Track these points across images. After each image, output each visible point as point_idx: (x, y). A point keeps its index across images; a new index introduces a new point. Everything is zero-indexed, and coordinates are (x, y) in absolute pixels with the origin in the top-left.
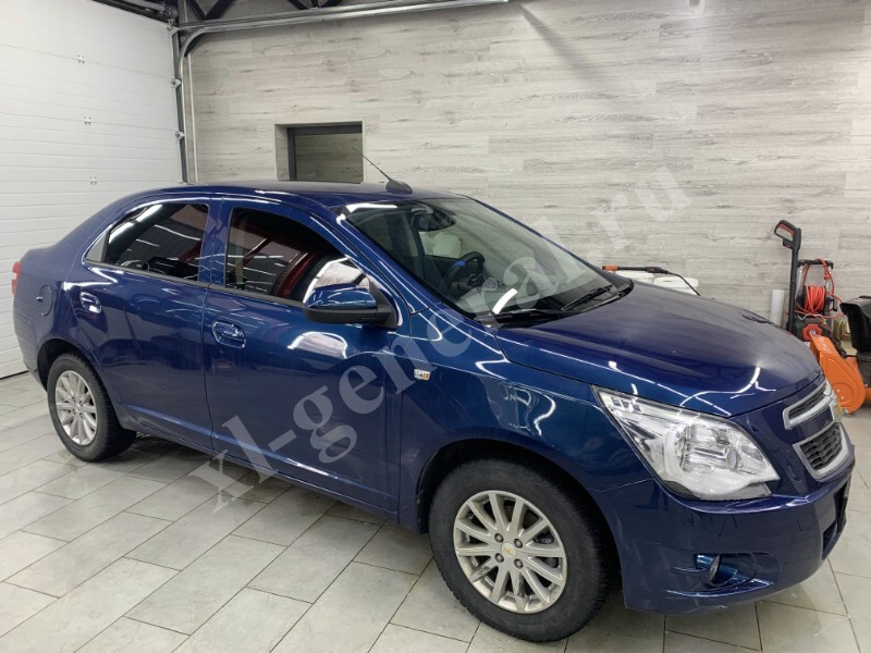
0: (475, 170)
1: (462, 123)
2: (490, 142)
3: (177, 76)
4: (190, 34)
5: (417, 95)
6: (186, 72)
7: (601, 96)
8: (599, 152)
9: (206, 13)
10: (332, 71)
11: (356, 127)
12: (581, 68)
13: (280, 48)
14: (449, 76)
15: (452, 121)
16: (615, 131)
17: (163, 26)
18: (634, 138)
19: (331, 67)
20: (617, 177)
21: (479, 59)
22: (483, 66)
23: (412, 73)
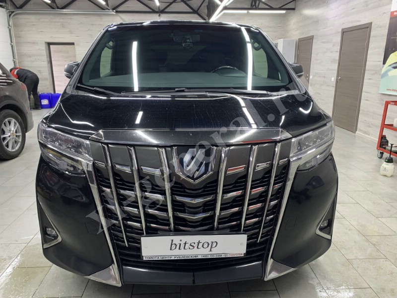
3: (9, 25)
4: (13, 12)
6: (12, 24)
9: (18, 6)
11: (73, 44)
17: (3, 10)
19: (63, 26)
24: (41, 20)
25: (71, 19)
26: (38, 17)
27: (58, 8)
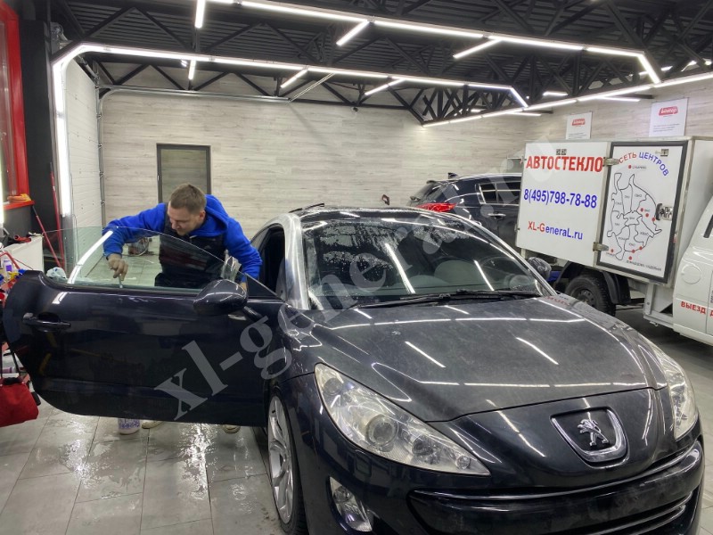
0: (270, 172)
1: (263, 151)
2: (277, 160)
3: (99, 113)
5: (241, 136)
7: (322, 145)
8: (321, 167)
9: (116, 81)
10: (194, 120)
11: (207, 149)
12: (313, 133)
14: (256, 129)
15: (258, 149)
16: (327, 159)
17: (94, 85)
18: (334, 162)
19: (194, 118)
20: (329, 177)
23: (238, 126)
24: (153, 106)
26: (149, 100)
27: (190, 88)
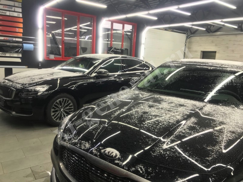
1: (235, 52)
3: (186, 42)
4: (189, 36)
5: (228, 47)
6: (187, 42)
9: (192, 32)
10: (212, 43)
11: (215, 52)
13: (204, 38)
14: (234, 44)
15: (233, 52)
17: (185, 35)
19: (213, 42)
21: (240, 42)
22: (240, 43)
23: (227, 44)
25: (218, 38)
26: (201, 37)
27: (211, 32)
